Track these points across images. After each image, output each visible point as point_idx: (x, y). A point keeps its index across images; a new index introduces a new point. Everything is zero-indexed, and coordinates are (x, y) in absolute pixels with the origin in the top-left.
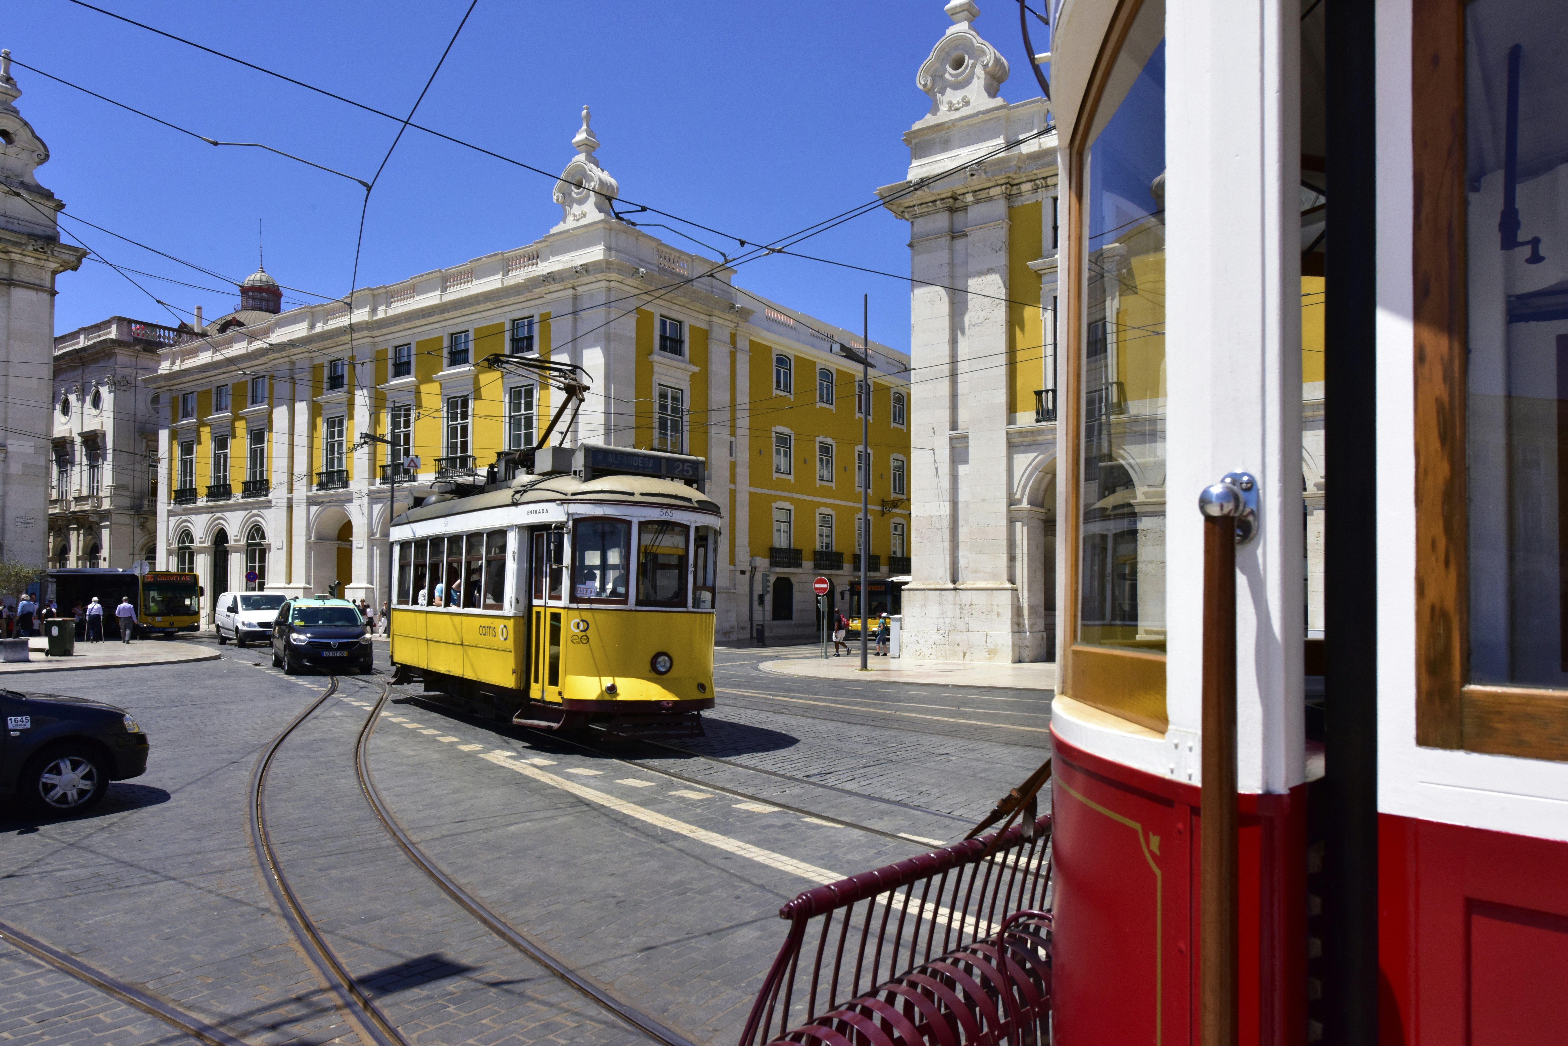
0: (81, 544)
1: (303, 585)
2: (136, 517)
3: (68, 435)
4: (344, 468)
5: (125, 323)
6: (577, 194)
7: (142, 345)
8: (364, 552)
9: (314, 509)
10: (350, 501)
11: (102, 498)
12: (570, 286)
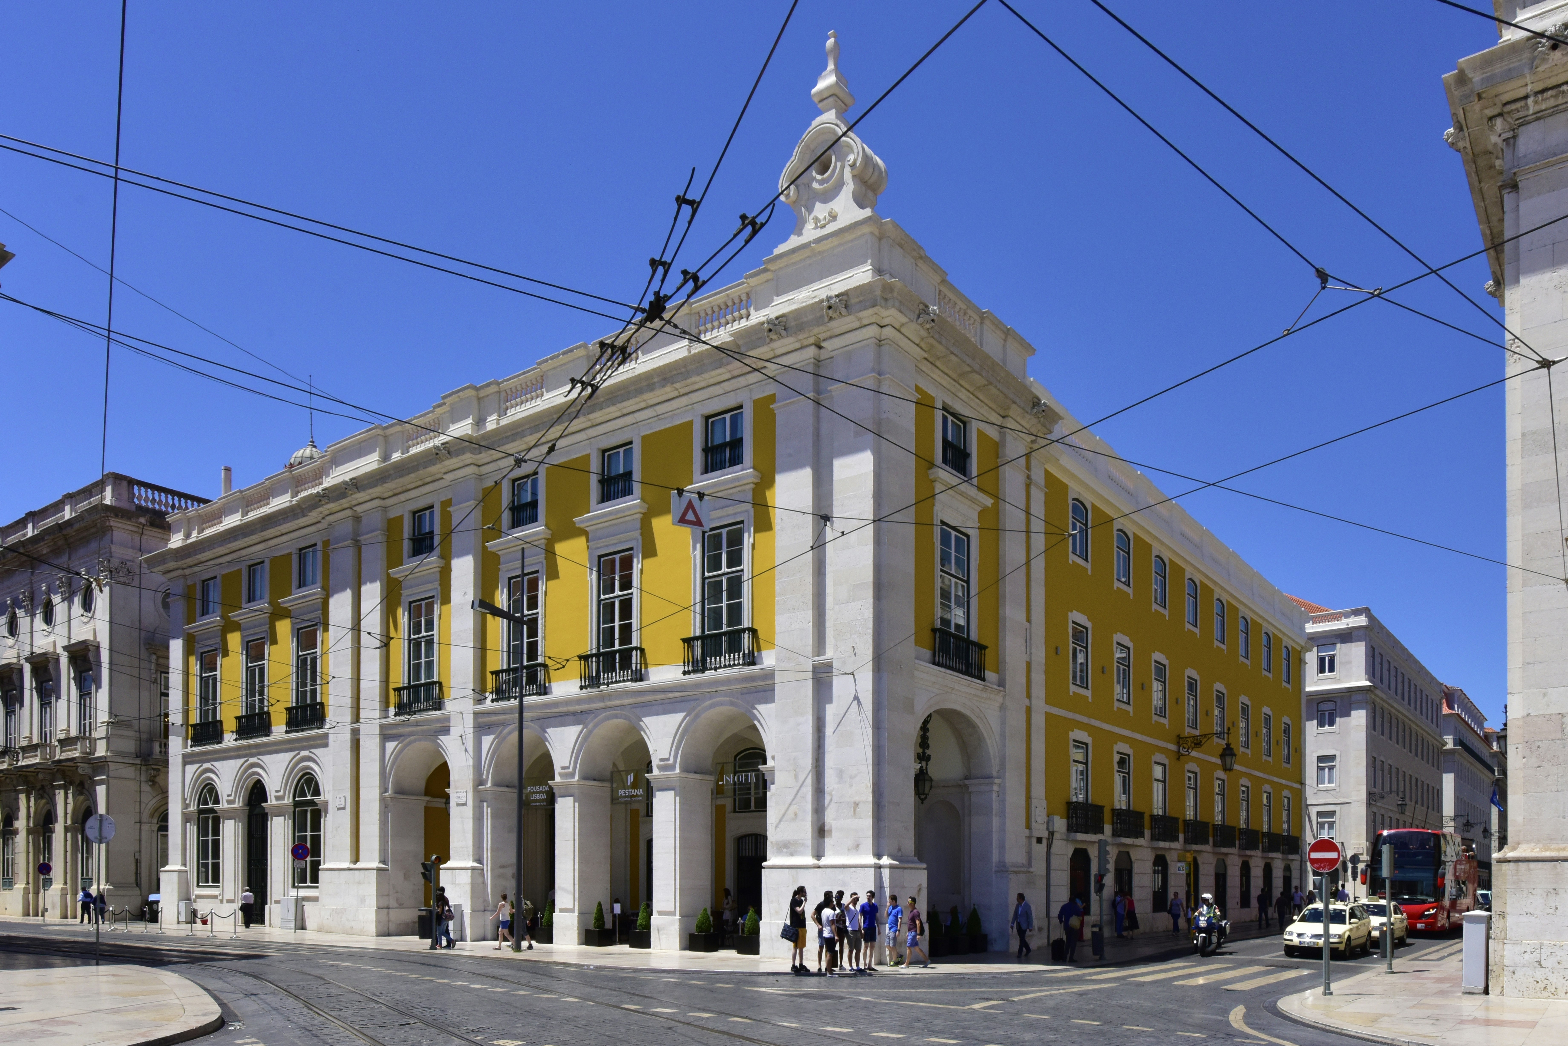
0: (70, 808)
1: (376, 864)
2: (144, 768)
3: (51, 650)
4: (435, 679)
5: (125, 484)
6: (821, 182)
7: (148, 516)
8: (469, 811)
9: (390, 746)
10: (446, 731)
11: (95, 740)
12: (812, 340)
